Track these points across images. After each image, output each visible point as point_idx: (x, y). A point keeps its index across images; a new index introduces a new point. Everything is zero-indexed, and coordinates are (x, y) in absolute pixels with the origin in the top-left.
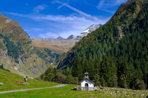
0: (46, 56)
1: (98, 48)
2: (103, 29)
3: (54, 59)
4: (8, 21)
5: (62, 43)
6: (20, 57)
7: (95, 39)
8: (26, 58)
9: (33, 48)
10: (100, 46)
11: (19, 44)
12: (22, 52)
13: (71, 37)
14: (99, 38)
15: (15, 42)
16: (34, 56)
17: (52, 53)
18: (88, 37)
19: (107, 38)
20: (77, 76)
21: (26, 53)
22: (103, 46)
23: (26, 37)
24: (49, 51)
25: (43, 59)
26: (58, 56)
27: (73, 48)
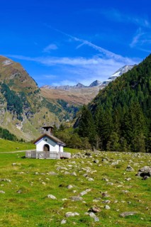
0: (60, 110)
1: (131, 97)
2: (137, 70)
3: (72, 114)
4: (7, 63)
5: (82, 91)
6: (25, 111)
7: (126, 85)
8: (32, 113)
9: (42, 99)
10: (133, 94)
11: (23, 94)
12: (28, 105)
13: (95, 83)
14: (132, 83)
15: (17, 92)
16: (44, 110)
17: (68, 105)
18: (116, 82)
19: (143, 82)
20: (86, 135)
21: (33, 106)
22: (137, 95)
23: (33, 85)
24: (64, 104)
25: (56, 115)
26: (76, 110)
27: (96, 99)
